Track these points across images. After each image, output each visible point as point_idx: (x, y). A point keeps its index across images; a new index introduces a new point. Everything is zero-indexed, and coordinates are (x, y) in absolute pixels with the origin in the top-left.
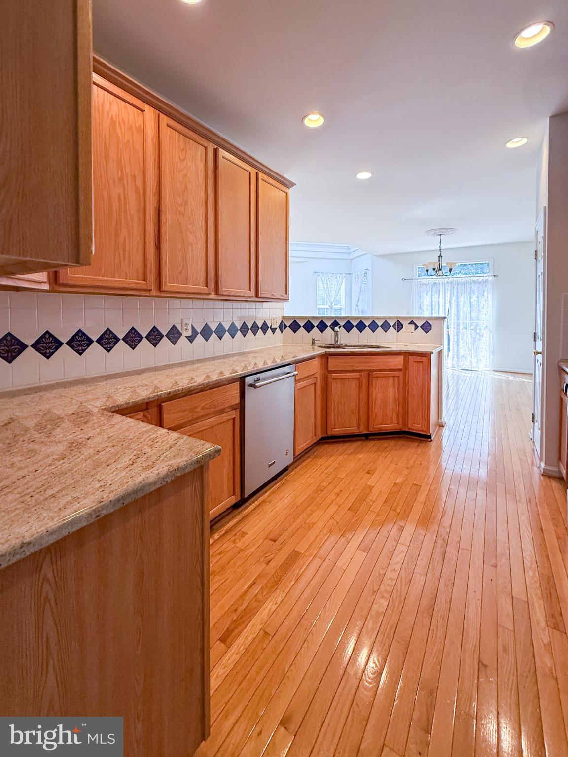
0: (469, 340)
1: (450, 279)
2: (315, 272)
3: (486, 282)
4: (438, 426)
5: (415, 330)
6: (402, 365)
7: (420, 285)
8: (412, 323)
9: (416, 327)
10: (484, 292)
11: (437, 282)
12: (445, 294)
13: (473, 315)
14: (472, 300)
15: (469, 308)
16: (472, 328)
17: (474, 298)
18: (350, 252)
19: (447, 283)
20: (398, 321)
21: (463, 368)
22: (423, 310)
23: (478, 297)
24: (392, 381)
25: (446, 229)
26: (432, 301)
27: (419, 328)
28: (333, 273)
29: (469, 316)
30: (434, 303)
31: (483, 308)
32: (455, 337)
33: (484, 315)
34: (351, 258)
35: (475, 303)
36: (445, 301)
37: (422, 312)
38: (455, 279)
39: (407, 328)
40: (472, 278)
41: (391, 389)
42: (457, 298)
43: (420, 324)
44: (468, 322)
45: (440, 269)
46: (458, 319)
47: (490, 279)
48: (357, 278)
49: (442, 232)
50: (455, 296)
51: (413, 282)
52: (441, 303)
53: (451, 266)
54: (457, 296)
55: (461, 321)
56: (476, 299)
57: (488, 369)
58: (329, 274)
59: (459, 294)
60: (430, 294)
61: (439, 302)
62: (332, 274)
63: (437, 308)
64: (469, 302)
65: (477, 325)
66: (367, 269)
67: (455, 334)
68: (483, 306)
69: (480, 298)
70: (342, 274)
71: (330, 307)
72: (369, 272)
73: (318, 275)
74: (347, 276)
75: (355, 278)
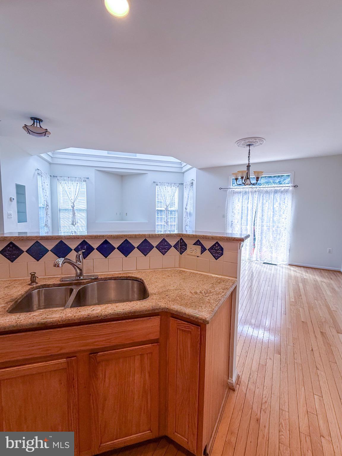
0: (271, 239)
1: (256, 188)
2: (154, 182)
3: (286, 192)
4: (227, 389)
5: (201, 254)
6: (158, 333)
7: (234, 193)
8: (198, 243)
9: (203, 249)
10: (285, 200)
11: (247, 191)
12: (253, 201)
13: (275, 219)
14: (275, 206)
15: (272, 213)
16: (274, 229)
17: (276, 205)
18: (182, 166)
19: (255, 191)
20: (181, 239)
21: (265, 262)
22: (234, 214)
23: (280, 204)
24: (137, 364)
25: (255, 138)
26: (242, 207)
27: (207, 252)
28: (169, 183)
29: (271, 219)
30: (243, 208)
31: (284, 213)
32: (260, 237)
33: (284, 218)
34: (183, 171)
35: (277, 209)
36: (253, 206)
37: (234, 215)
38: (262, 188)
39: (193, 250)
40: (275, 188)
41: (137, 376)
42: (263, 204)
43: (208, 245)
44: (271, 224)
45: (248, 178)
46: (262, 222)
47: (291, 188)
48: (186, 187)
49: (252, 142)
50: (261, 202)
51: (228, 191)
52: (249, 208)
53: (258, 175)
54: (262, 202)
55: (265, 223)
56: (278, 205)
57: (285, 263)
58: (165, 184)
59: (265, 201)
60: (241, 200)
61: (248, 207)
62: (167, 184)
63: (246, 212)
64: (272, 208)
65: (278, 227)
66: (193, 180)
67: (260, 234)
68: (284, 211)
69: (281, 205)
70: (176, 184)
71: (166, 209)
72: (195, 183)
73: (157, 185)
74: (180, 186)
75: (185, 187)
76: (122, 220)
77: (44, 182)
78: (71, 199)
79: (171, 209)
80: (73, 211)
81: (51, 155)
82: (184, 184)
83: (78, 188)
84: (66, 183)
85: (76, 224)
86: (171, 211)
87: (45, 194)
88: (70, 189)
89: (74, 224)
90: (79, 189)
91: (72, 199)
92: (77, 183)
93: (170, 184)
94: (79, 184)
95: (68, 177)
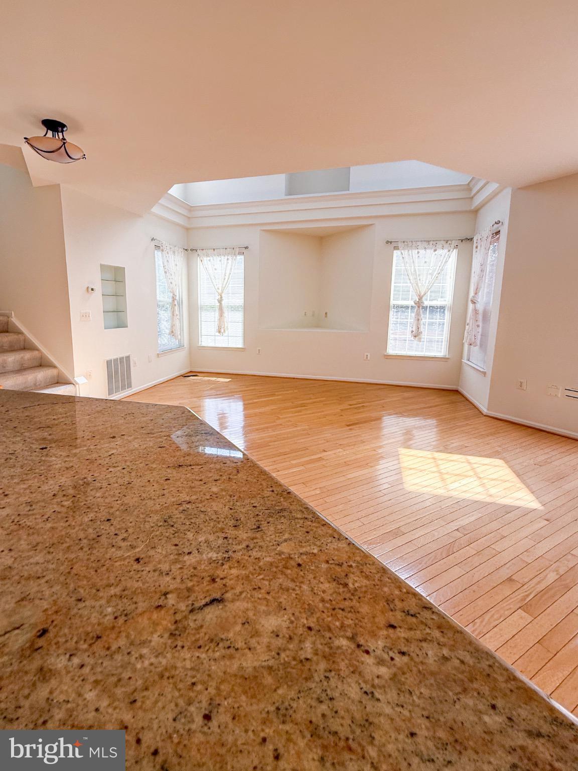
2: (390, 242)
28: (428, 241)
34: (474, 207)
48: (479, 247)
66: (498, 223)
70: (449, 242)
71: (415, 304)
72: (504, 230)
73: (396, 248)
74: (461, 245)
75: (477, 247)
76: (318, 326)
77: (168, 261)
78: (216, 287)
79: (434, 303)
80: (221, 309)
81: (185, 214)
82: (475, 239)
83: (229, 267)
84: (210, 260)
85: (224, 331)
86: (433, 309)
87: (170, 281)
88: (216, 269)
89: (222, 331)
90: (231, 269)
91: (218, 289)
92: (228, 259)
93: (431, 242)
94: (230, 261)
95: (214, 249)
